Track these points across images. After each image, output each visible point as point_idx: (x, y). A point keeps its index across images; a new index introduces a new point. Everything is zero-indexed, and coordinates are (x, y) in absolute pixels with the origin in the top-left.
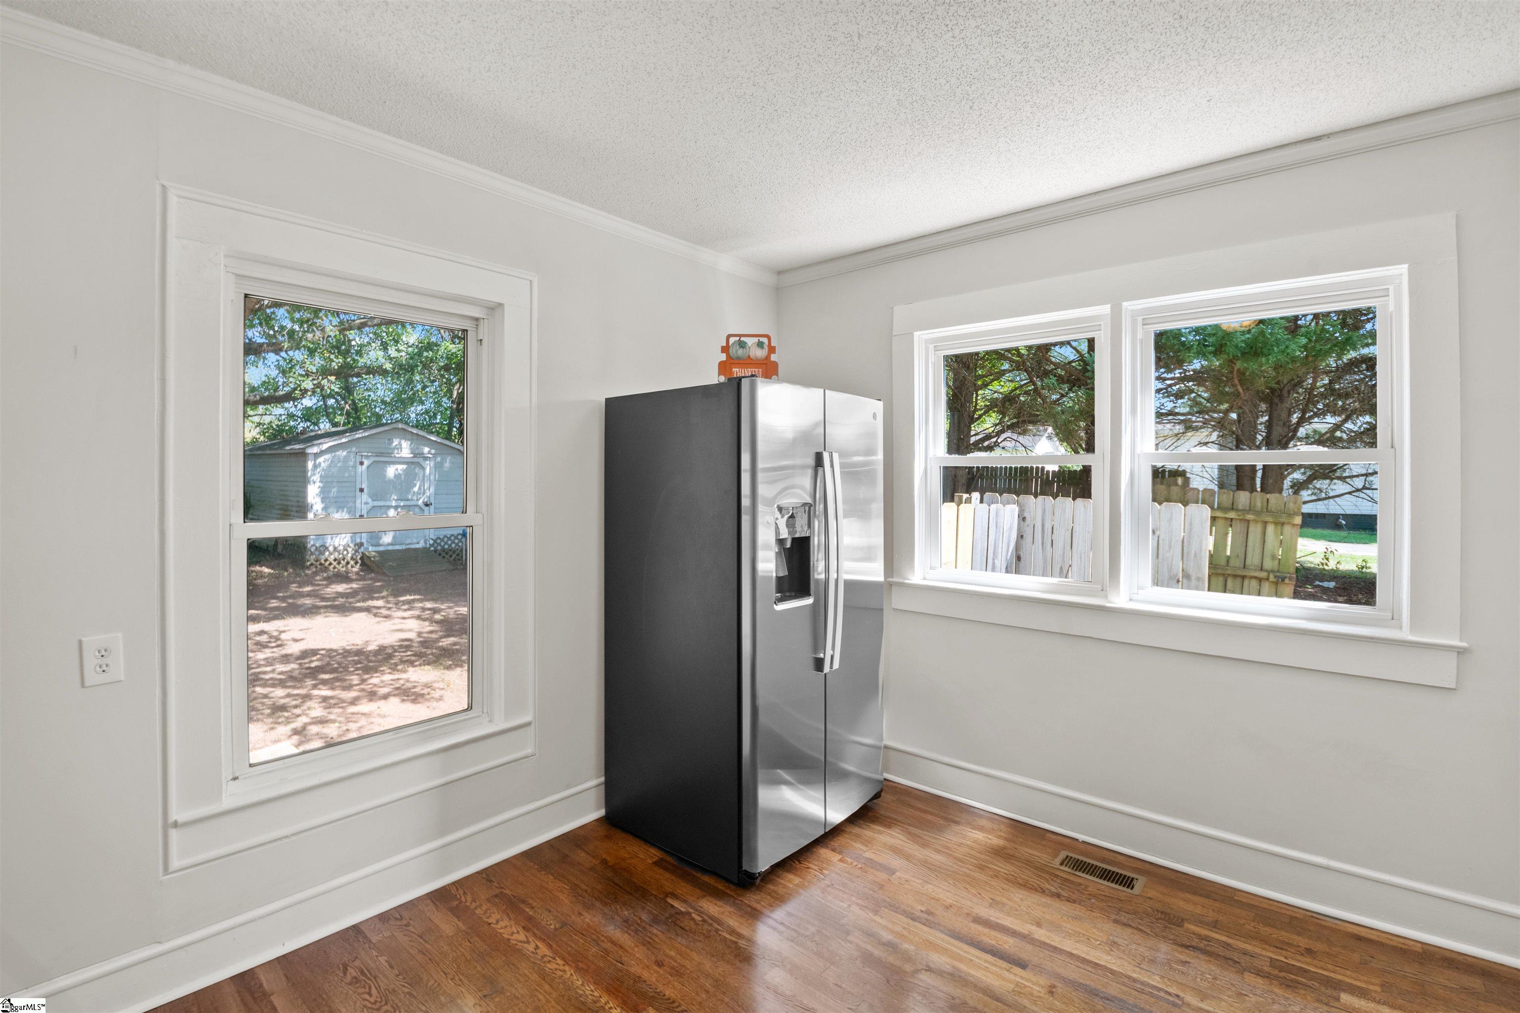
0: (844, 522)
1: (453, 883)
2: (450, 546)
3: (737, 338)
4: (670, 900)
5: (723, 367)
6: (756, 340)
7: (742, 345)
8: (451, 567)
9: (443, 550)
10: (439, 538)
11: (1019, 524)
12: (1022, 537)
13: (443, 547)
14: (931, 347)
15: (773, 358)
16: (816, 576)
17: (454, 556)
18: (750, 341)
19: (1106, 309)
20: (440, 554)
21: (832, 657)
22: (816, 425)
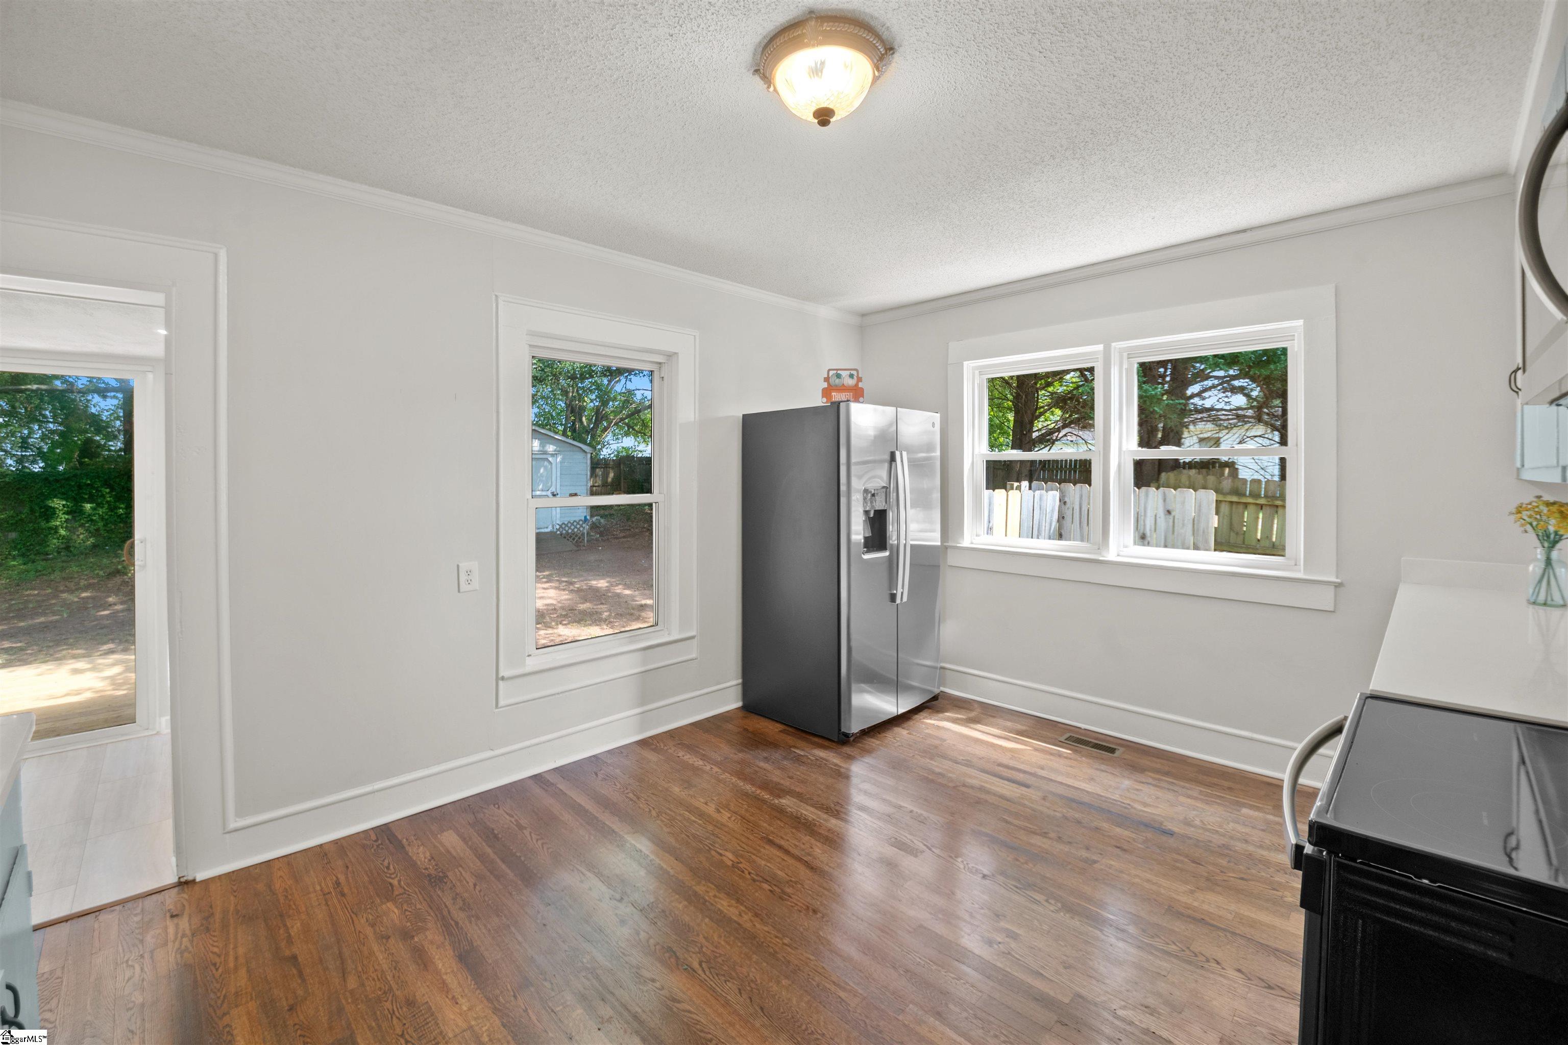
0: (911, 512)
1: (650, 737)
2: (573, 530)
3: (835, 372)
4: (792, 749)
5: (826, 393)
6: (848, 372)
7: (839, 376)
8: (575, 548)
9: (567, 533)
10: (564, 524)
11: (1060, 507)
12: (1063, 518)
13: (567, 531)
14: (977, 372)
15: (860, 385)
16: (891, 542)
17: (576, 539)
18: (844, 374)
19: (1100, 347)
20: (565, 537)
21: (902, 593)
22: (890, 425)
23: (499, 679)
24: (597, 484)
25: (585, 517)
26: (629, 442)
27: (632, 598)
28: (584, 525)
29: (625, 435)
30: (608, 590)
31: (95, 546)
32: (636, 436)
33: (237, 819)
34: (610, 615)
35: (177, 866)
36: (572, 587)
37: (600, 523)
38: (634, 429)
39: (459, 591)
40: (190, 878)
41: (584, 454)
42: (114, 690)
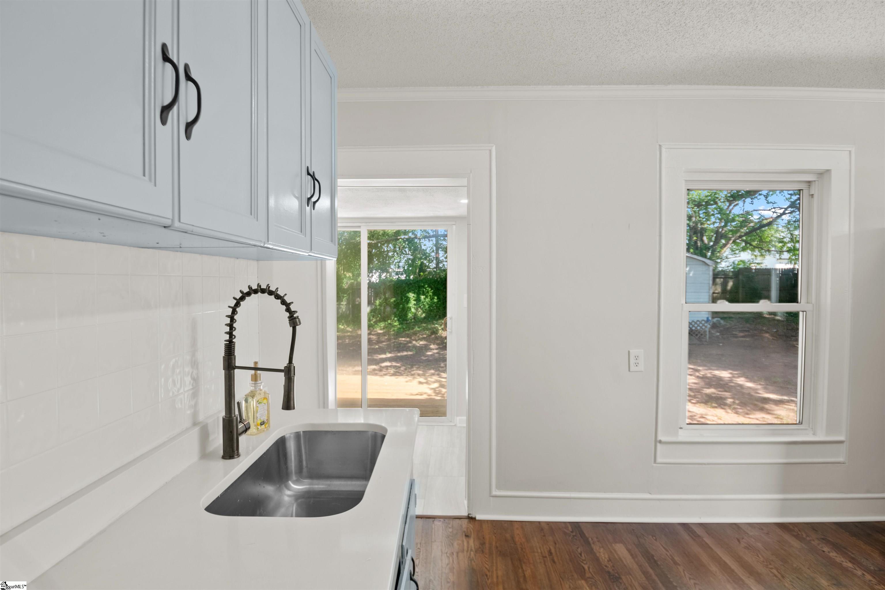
8: (698, 343)
13: (696, 328)
17: (699, 335)
23: (658, 442)
24: (717, 292)
25: (708, 318)
26: (746, 256)
27: (755, 390)
28: (706, 325)
29: (742, 251)
30: (731, 381)
31: (425, 318)
32: (753, 250)
33: (497, 490)
34: (734, 402)
35: (468, 507)
36: (697, 374)
37: (720, 323)
38: (751, 245)
39: (629, 371)
40: (473, 516)
41: (707, 267)
42: (435, 396)
